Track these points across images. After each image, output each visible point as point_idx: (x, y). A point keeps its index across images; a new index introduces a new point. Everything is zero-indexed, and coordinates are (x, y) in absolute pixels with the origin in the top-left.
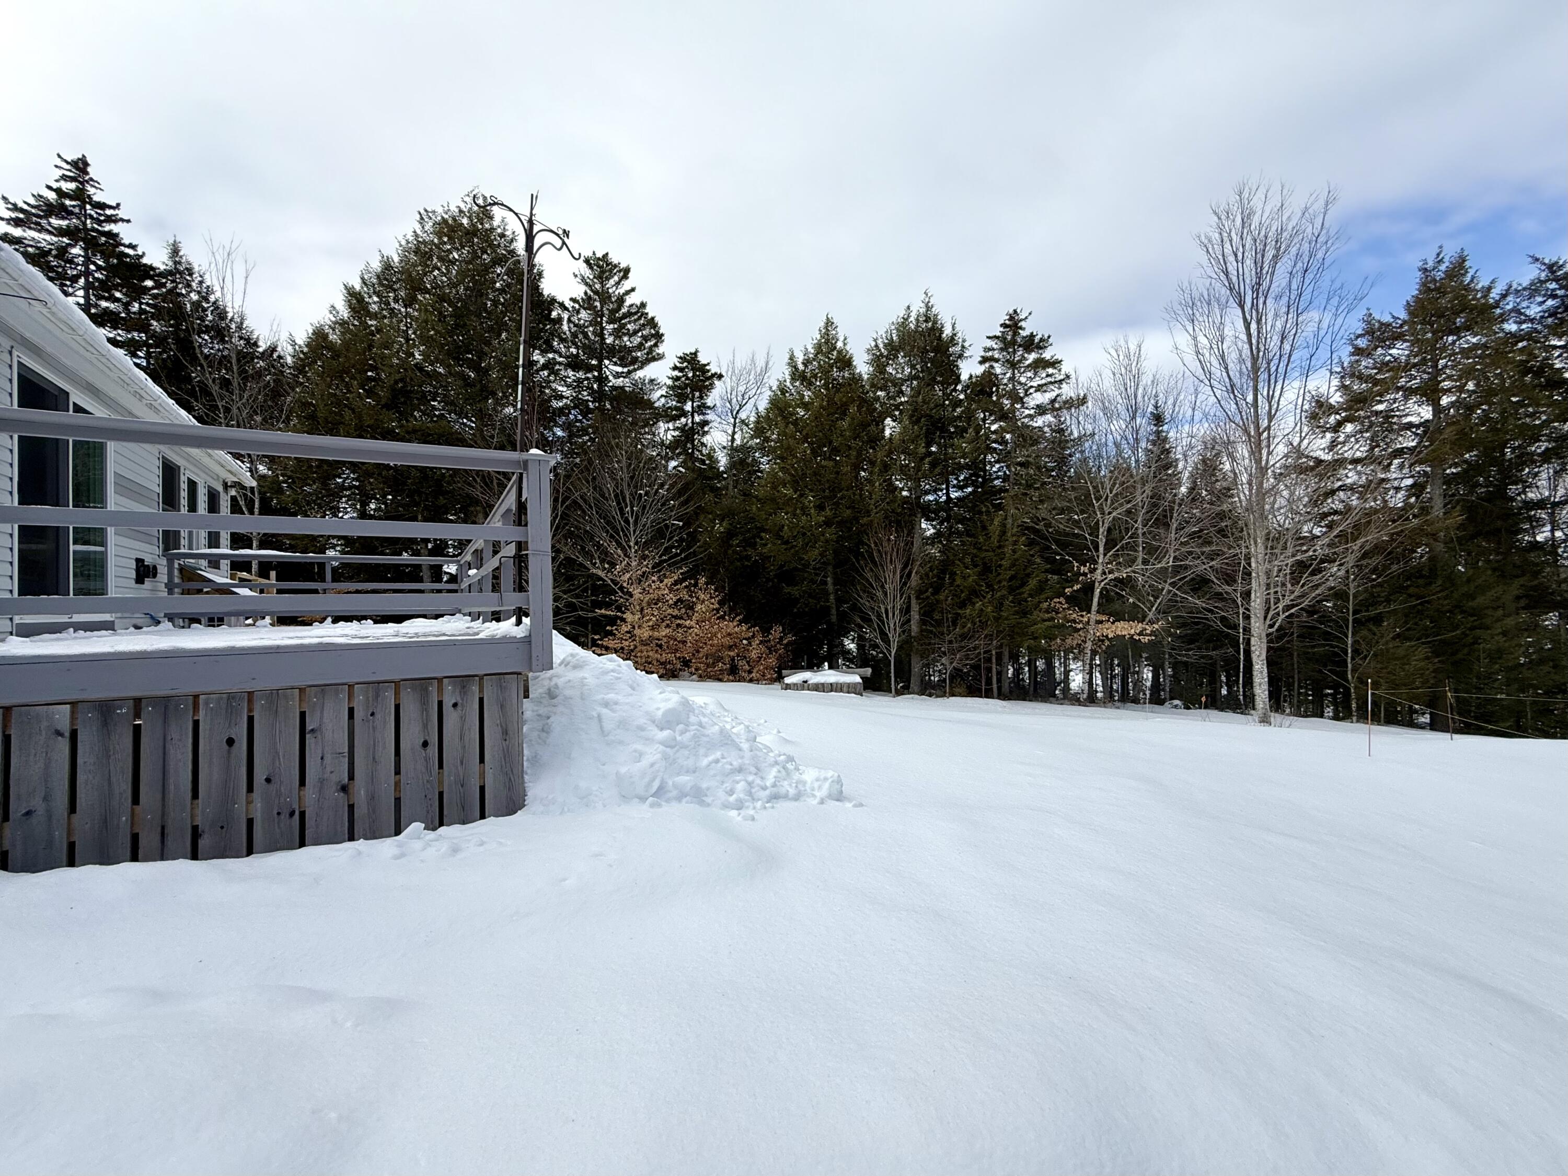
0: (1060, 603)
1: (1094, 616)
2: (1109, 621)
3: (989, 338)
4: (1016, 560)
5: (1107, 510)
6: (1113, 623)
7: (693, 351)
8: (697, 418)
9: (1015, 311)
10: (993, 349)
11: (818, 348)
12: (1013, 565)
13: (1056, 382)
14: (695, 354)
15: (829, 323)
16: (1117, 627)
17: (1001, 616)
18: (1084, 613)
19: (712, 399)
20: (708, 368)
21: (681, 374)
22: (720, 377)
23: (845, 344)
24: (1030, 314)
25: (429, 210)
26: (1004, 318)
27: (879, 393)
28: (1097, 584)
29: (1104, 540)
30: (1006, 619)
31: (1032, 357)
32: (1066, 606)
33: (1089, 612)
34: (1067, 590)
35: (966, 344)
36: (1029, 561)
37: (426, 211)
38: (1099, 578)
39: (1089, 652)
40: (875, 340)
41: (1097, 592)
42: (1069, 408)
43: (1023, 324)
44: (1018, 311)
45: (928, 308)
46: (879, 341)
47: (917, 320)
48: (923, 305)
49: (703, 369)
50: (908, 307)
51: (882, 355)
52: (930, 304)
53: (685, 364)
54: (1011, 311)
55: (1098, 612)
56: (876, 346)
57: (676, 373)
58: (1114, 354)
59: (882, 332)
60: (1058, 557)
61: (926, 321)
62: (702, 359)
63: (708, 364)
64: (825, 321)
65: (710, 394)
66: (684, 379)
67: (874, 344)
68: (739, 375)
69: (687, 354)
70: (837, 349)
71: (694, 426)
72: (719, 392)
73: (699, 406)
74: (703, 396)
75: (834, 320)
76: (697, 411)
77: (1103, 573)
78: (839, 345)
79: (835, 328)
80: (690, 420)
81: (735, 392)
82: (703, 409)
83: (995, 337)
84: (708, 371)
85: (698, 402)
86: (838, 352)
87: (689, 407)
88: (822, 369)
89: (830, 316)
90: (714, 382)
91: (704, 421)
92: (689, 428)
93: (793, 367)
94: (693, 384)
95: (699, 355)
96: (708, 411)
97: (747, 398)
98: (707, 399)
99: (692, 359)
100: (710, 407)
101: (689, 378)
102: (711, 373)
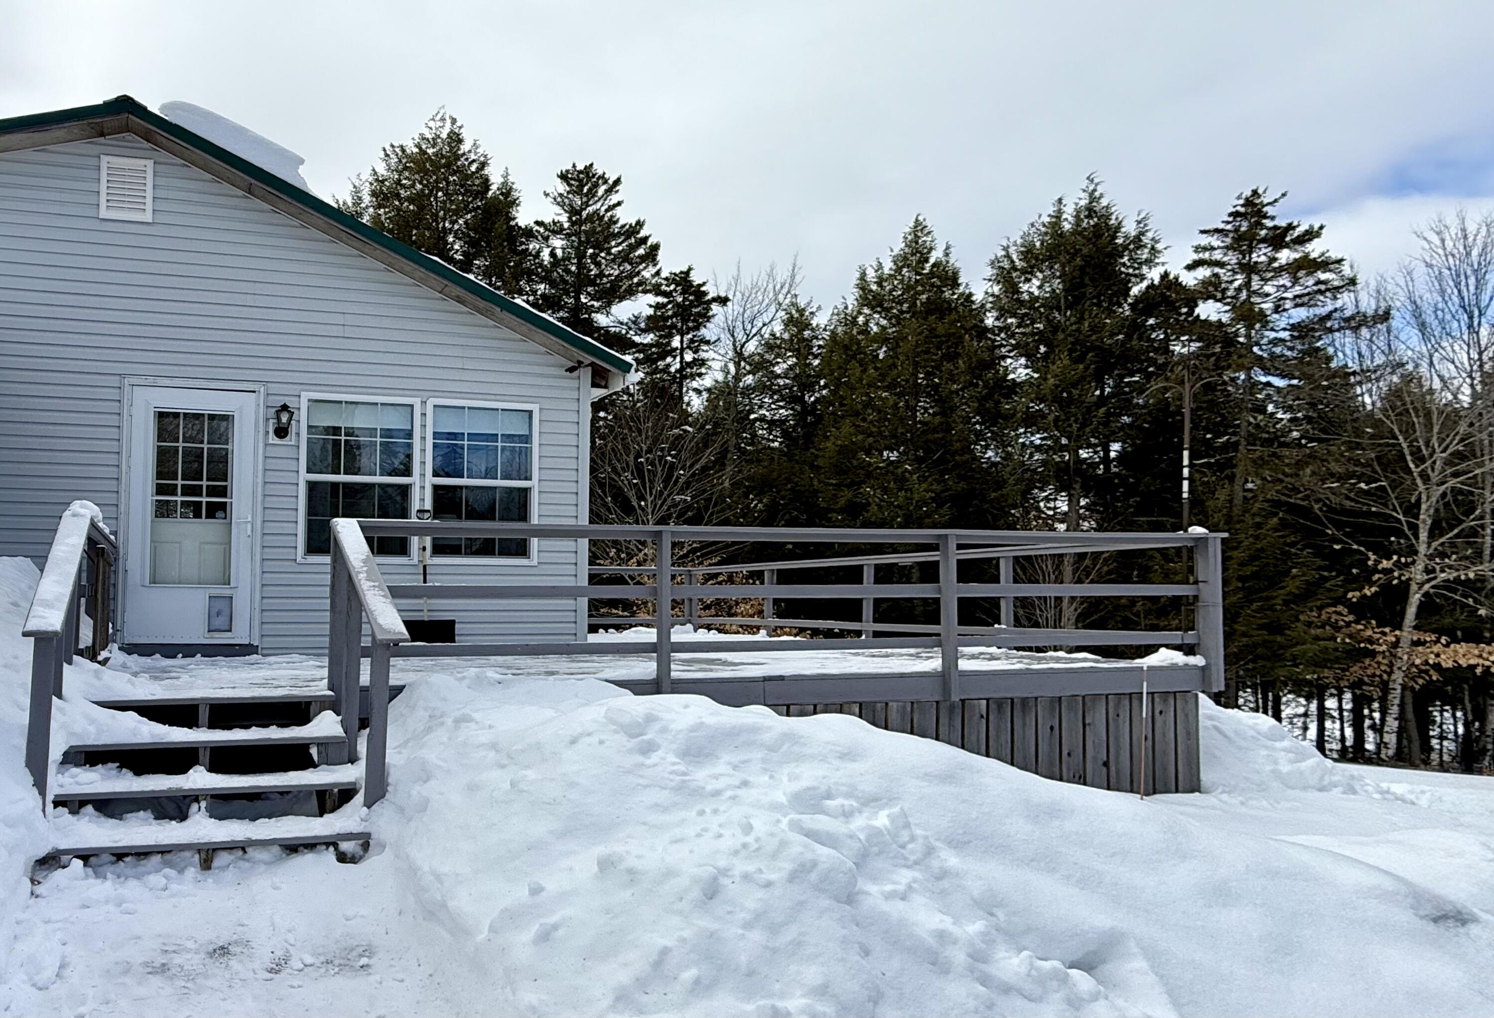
0: (1342, 614)
1: (1408, 635)
2: (1437, 641)
3: (1203, 232)
4: (1262, 550)
5: (1435, 477)
6: (1447, 645)
7: (685, 269)
8: (689, 357)
9: (1255, 193)
10: (1213, 249)
11: (901, 262)
12: (1253, 558)
13: (1328, 290)
14: (687, 273)
15: (919, 228)
16: (1455, 651)
17: (1235, 630)
18: (1387, 630)
19: (709, 332)
20: (703, 289)
21: (665, 300)
22: (723, 301)
23: (947, 255)
24: (1284, 195)
25: (396, 144)
26: (1233, 203)
27: (1009, 321)
28: (1414, 587)
29: (1429, 522)
30: (1244, 634)
31: (1285, 256)
32: (1351, 618)
33: (1398, 628)
34: (1350, 595)
35: (1159, 246)
36: (1284, 553)
37: (392, 146)
38: (1420, 577)
39: (1399, 688)
40: (1005, 249)
41: (1415, 599)
42: (1356, 329)
43: (1269, 210)
44: (1260, 191)
45: (1093, 198)
46: (1012, 250)
47: (1077, 217)
48: (1085, 195)
49: (699, 293)
50: (1060, 201)
51: (1015, 269)
52: (1097, 194)
53: (672, 287)
54: (1247, 193)
55: (1416, 628)
56: (1008, 256)
57: (661, 300)
58: (1436, 240)
59: (1016, 237)
60: (1337, 547)
61: (1089, 216)
62: (696, 278)
63: (704, 284)
64: (912, 224)
65: (708, 325)
66: (670, 306)
67: (1003, 253)
68: (747, 294)
69: (675, 274)
70: (932, 260)
71: (685, 365)
72: (723, 319)
73: (692, 341)
74: (697, 328)
75: (928, 223)
76: (689, 347)
77: (1427, 571)
78: (936, 255)
79: (929, 233)
80: (678, 359)
81: (740, 318)
82: (696, 345)
83: (1217, 231)
84: (705, 294)
85: (690, 336)
86: (934, 265)
87: (676, 342)
88: (908, 288)
89: (921, 218)
90: (715, 308)
91: (698, 360)
92: (677, 371)
93: (863, 289)
94: (683, 312)
95: (692, 273)
96: (705, 348)
97: (760, 325)
98: (703, 331)
99: (683, 280)
100: (708, 343)
101: (678, 305)
102: (709, 297)
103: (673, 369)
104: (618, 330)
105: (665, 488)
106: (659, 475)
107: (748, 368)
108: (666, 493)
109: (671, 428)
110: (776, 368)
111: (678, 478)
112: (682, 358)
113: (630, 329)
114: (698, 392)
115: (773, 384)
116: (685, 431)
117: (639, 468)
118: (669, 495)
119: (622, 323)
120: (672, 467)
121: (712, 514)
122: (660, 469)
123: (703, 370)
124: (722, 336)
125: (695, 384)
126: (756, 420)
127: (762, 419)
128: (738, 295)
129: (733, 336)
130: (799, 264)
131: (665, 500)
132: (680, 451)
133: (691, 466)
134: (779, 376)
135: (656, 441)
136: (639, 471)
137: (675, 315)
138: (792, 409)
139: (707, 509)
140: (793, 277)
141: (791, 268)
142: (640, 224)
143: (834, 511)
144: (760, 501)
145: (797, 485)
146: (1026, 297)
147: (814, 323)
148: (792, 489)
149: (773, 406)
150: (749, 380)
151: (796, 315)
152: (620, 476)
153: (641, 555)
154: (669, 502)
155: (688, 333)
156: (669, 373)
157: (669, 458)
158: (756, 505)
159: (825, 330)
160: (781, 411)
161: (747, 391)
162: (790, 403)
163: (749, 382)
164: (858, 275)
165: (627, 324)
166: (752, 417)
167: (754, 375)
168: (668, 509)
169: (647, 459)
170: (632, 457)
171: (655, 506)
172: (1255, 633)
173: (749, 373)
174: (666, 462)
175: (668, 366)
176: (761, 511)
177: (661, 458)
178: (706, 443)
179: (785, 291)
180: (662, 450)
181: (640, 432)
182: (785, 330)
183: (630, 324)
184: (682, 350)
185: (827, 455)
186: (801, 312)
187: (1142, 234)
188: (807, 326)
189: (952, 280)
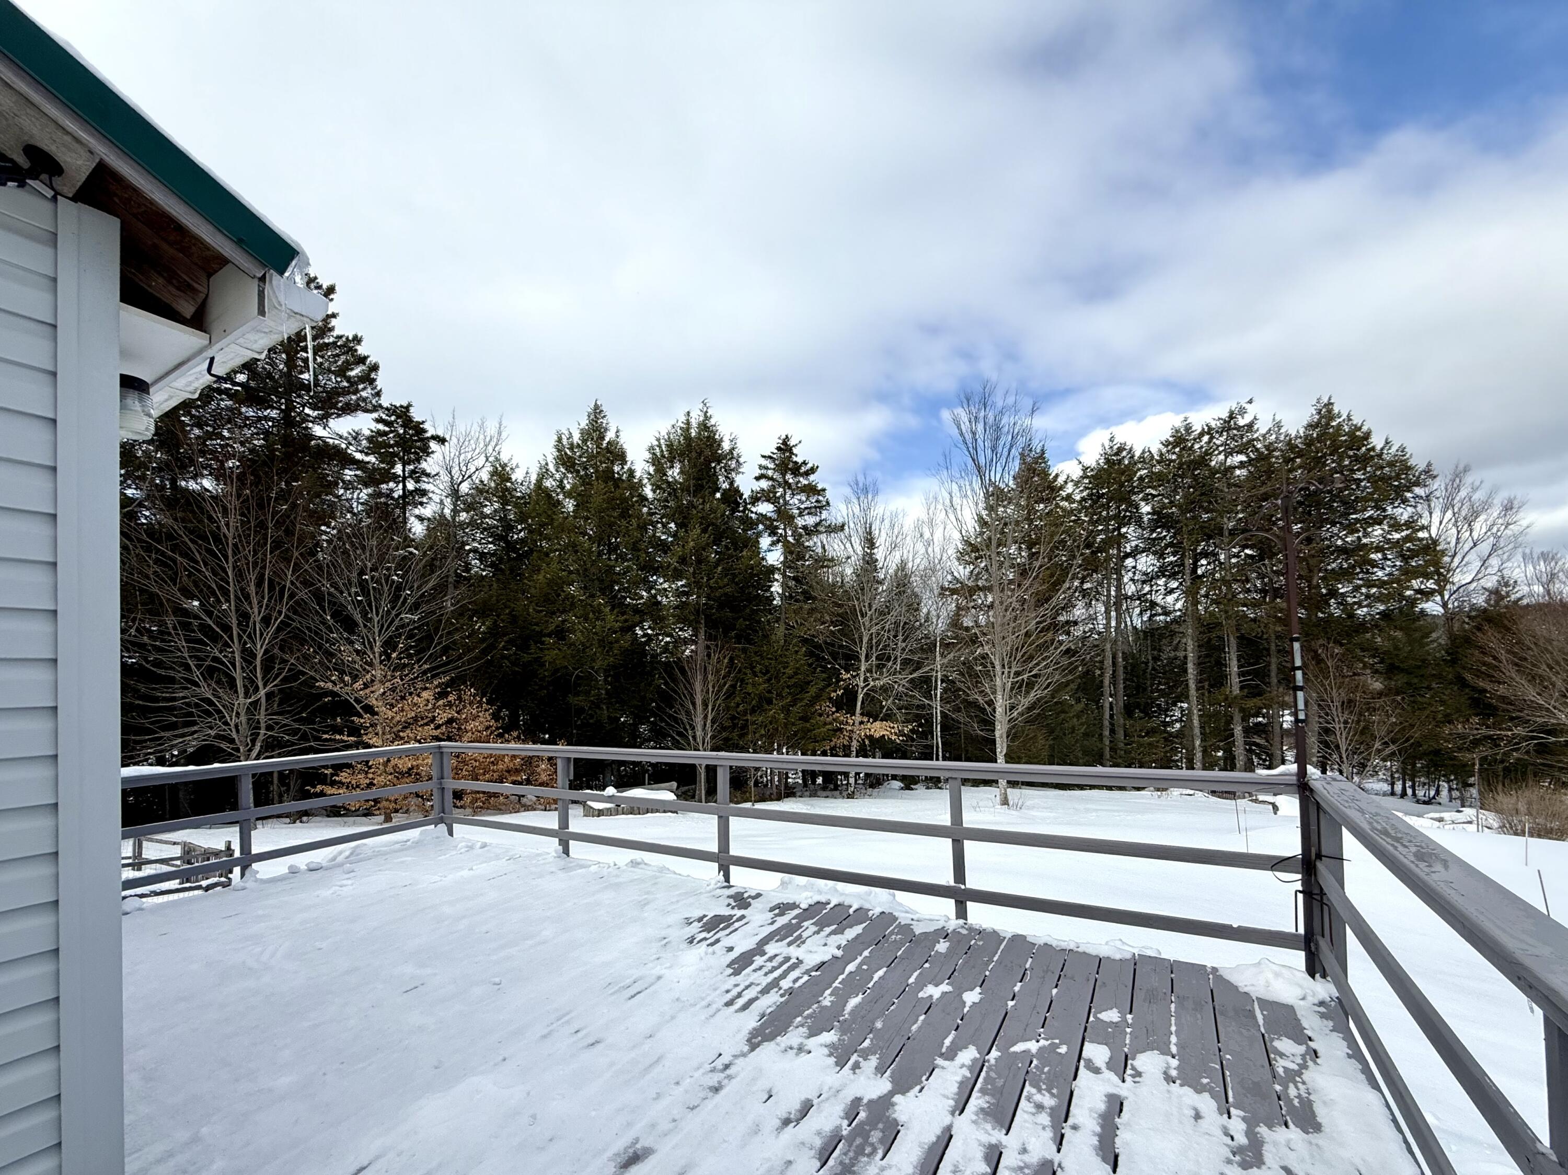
0: (829, 707)
1: (858, 718)
2: (868, 721)
3: (763, 457)
5: (867, 625)
6: (873, 724)
7: (405, 404)
8: (411, 485)
9: (787, 437)
10: (768, 469)
11: (586, 435)
13: (820, 507)
14: (407, 408)
15: (597, 410)
16: (876, 727)
18: (849, 716)
19: (429, 465)
20: (422, 426)
21: (387, 429)
22: (442, 441)
23: (617, 437)
24: (800, 442)
26: (777, 441)
28: (860, 690)
29: (865, 651)
31: (801, 481)
32: (834, 709)
33: (853, 714)
34: (832, 695)
35: (741, 460)
38: (862, 684)
39: (855, 751)
40: (658, 440)
41: (860, 697)
42: (830, 532)
43: (794, 450)
44: (789, 437)
45: (706, 417)
46: (662, 441)
47: (698, 428)
48: (702, 414)
49: (419, 429)
50: (688, 413)
51: (663, 456)
52: (708, 415)
53: (393, 418)
54: (783, 437)
55: (861, 714)
56: (660, 446)
57: (381, 427)
59: (664, 433)
60: (829, 666)
61: (705, 430)
62: (416, 415)
63: (423, 422)
64: (592, 406)
65: (428, 459)
66: (391, 435)
67: (657, 443)
68: (462, 440)
69: (395, 406)
70: (607, 439)
71: (406, 494)
72: (441, 458)
73: (413, 472)
74: (418, 460)
75: (603, 408)
76: (410, 477)
77: (866, 680)
78: (610, 436)
79: (605, 416)
80: (401, 486)
81: (456, 460)
82: (419, 475)
83: (770, 457)
84: (425, 431)
85: (412, 467)
86: (609, 443)
87: (398, 469)
88: (591, 457)
89: (599, 403)
90: (433, 445)
91: (419, 490)
92: (399, 497)
93: (559, 450)
94: (402, 442)
95: (412, 410)
96: (425, 479)
97: (473, 469)
98: (424, 465)
99: (402, 413)
100: (428, 475)
101: (399, 435)
102: (428, 435)
103: (396, 495)
104: (337, 442)
105: (393, 608)
106: (386, 595)
107: (462, 506)
108: (394, 613)
109: (397, 549)
110: (485, 510)
111: (405, 599)
112: (404, 486)
113: (351, 444)
114: (420, 518)
115: (482, 522)
116: (411, 553)
117: (363, 585)
118: (397, 616)
119: (341, 437)
120: (399, 588)
121: (441, 636)
122: (386, 589)
123: (425, 500)
124: (441, 472)
125: (417, 512)
126: (470, 551)
127: (475, 550)
128: (454, 440)
129: (450, 473)
130: (504, 423)
131: (392, 621)
132: (407, 571)
133: (419, 588)
134: (487, 516)
135: (382, 559)
136: (363, 587)
137: (397, 444)
138: (499, 545)
139: (437, 630)
140: (500, 433)
141: (498, 426)
142: (357, 340)
143: (545, 636)
144: (483, 624)
145: (513, 610)
146: (670, 479)
147: (514, 477)
148: (510, 613)
149: (483, 541)
150: (463, 516)
151: (500, 469)
152: (342, 593)
153: (368, 676)
154: (397, 622)
155: (409, 464)
156: (393, 498)
157: (395, 578)
158: (480, 627)
159: (522, 484)
160: (490, 546)
161: (462, 525)
162: (497, 540)
163: (462, 519)
164: (556, 438)
165: (346, 439)
166: (467, 548)
167: (468, 512)
168: (397, 629)
169: (372, 578)
170: (355, 574)
171: (382, 626)
172: (798, 722)
173: (464, 510)
174: (393, 581)
175: (392, 490)
176: (483, 633)
177: (387, 578)
178: (431, 567)
179: (493, 444)
180: (388, 569)
181: (364, 548)
182: (491, 479)
183: (350, 439)
184: (404, 478)
185: (538, 586)
186: (504, 466)
187: (733, 449)
188: (509, 480)
189: (621, 457)
